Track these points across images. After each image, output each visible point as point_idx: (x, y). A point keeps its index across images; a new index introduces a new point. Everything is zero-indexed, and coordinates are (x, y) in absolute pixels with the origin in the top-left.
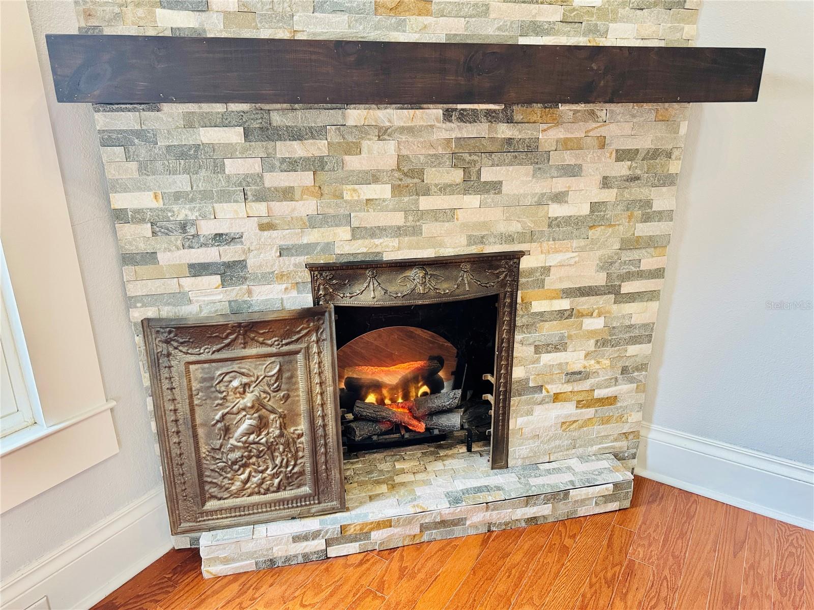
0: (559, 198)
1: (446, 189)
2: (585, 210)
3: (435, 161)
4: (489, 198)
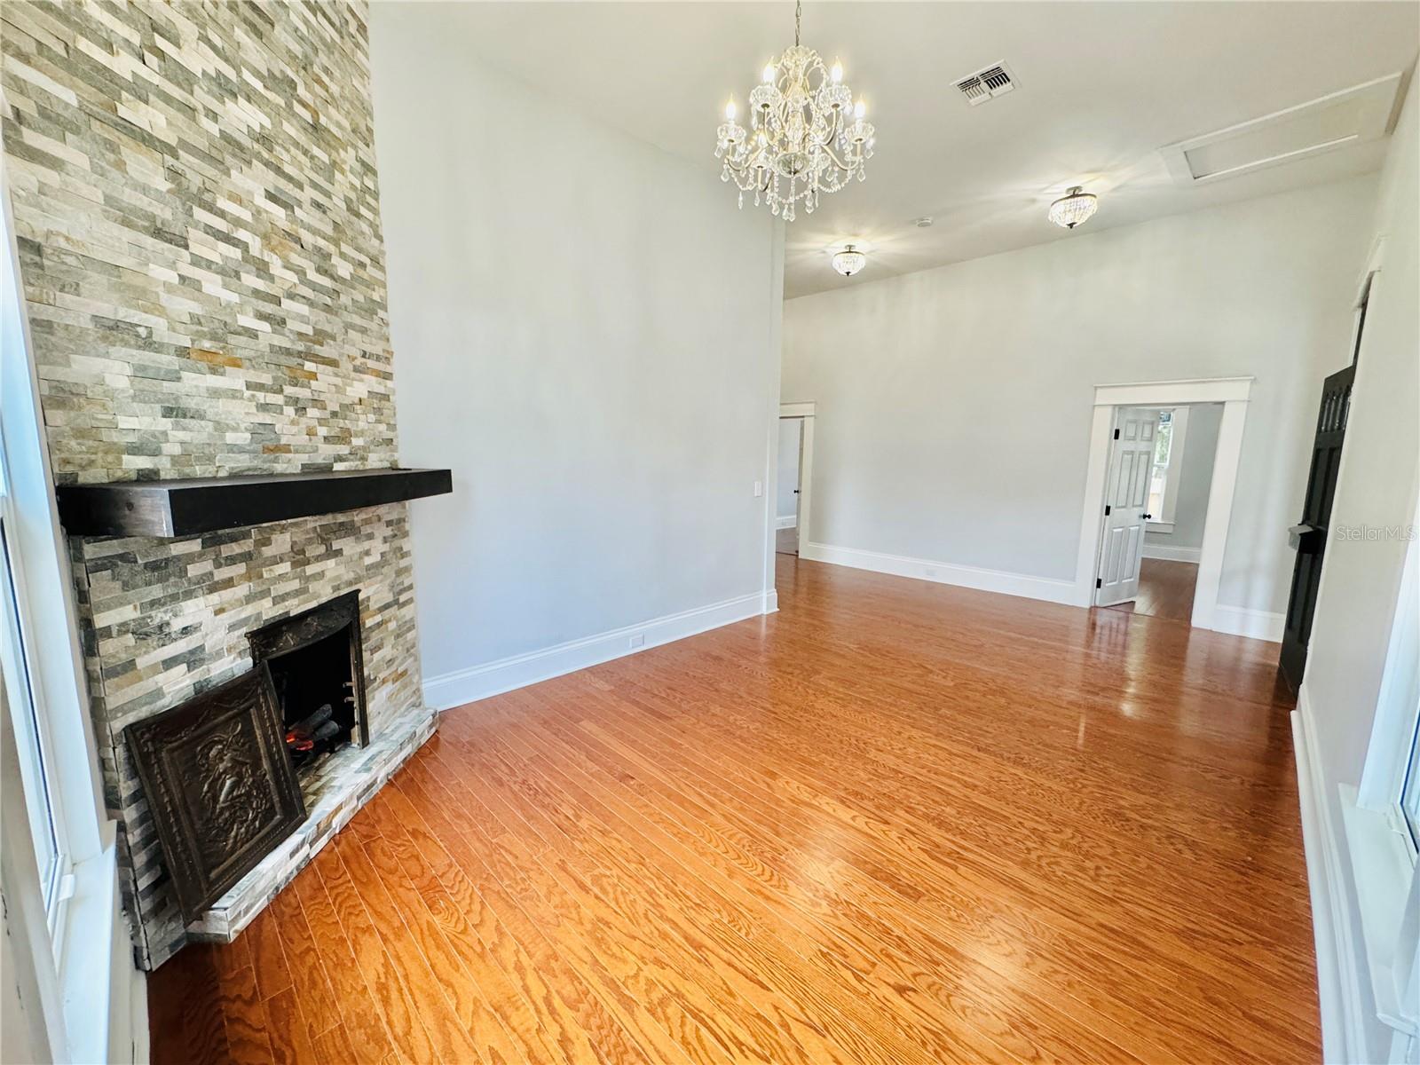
0: (367, 553)
1: (318, 558)
2: (378, 558)
3: (310, 541)
4: (339, 559)
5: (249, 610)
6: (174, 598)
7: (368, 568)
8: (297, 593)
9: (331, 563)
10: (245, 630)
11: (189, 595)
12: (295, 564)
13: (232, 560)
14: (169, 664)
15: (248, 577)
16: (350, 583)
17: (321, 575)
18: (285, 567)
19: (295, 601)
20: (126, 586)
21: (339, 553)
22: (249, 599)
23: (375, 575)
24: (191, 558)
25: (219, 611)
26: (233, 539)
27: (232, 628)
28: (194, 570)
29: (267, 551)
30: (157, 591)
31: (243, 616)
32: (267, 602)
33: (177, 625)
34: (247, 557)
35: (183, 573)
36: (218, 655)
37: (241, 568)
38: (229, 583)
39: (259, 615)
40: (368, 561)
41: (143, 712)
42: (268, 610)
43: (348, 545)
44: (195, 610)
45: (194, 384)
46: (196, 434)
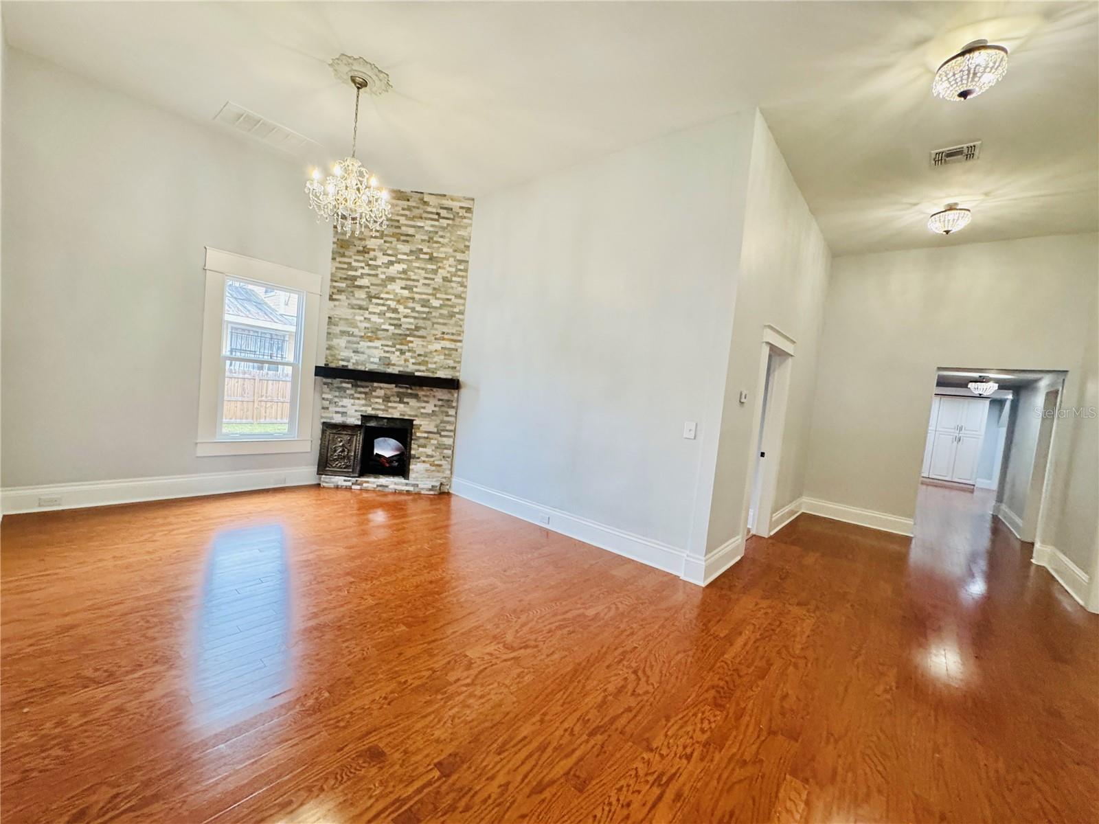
5: (363, 408)
6: (342, 397)
7: (422, 413)
8: (383, 410)
9: (402, 405)
10: (360, 413)
11: (346, 398)
12: (383, 401)
13: (361, 393)
14: (337, 412)
15: (365, 399)
16: (410, 416)
17: (396, 408)
18: (380, 401)
19: (382, 412)
20: (331, 390)
21: (408, 403)
22: (363, 405)
23: (426, 417)
24: (348, 388)
25: (353, 405)
26: (363, 387)
27: (356, 411)
28: (348, 392)
29: (374, 394)
30: (337, 394)
31: (361, 409)
32: (370, 409)
33: (340, 404)
34: (365, 393)
35: (345, 392)
36: (351, 417)
37: (363, 396)
38: (359, 399)
39: (366, 411)
40: (422, 411)
41: (328, 421)
42: (370, 411)
43: (413, 402)
44: (346, 402)
45: (363, 345)
46: (362, 358)
